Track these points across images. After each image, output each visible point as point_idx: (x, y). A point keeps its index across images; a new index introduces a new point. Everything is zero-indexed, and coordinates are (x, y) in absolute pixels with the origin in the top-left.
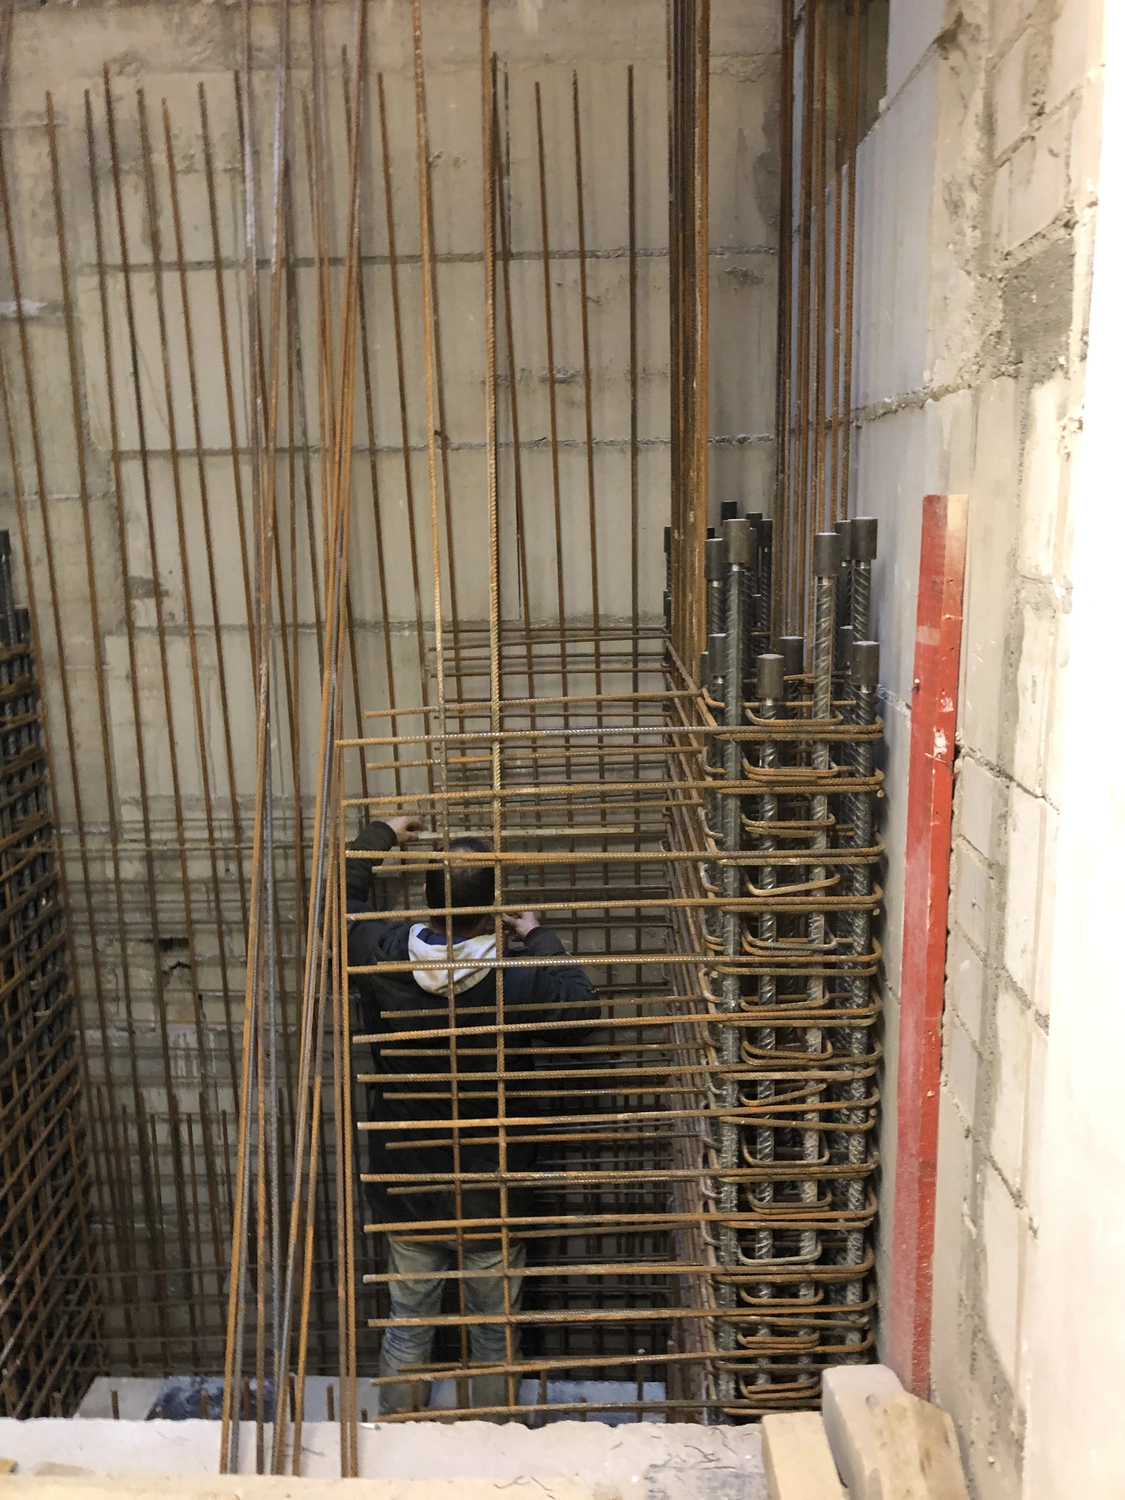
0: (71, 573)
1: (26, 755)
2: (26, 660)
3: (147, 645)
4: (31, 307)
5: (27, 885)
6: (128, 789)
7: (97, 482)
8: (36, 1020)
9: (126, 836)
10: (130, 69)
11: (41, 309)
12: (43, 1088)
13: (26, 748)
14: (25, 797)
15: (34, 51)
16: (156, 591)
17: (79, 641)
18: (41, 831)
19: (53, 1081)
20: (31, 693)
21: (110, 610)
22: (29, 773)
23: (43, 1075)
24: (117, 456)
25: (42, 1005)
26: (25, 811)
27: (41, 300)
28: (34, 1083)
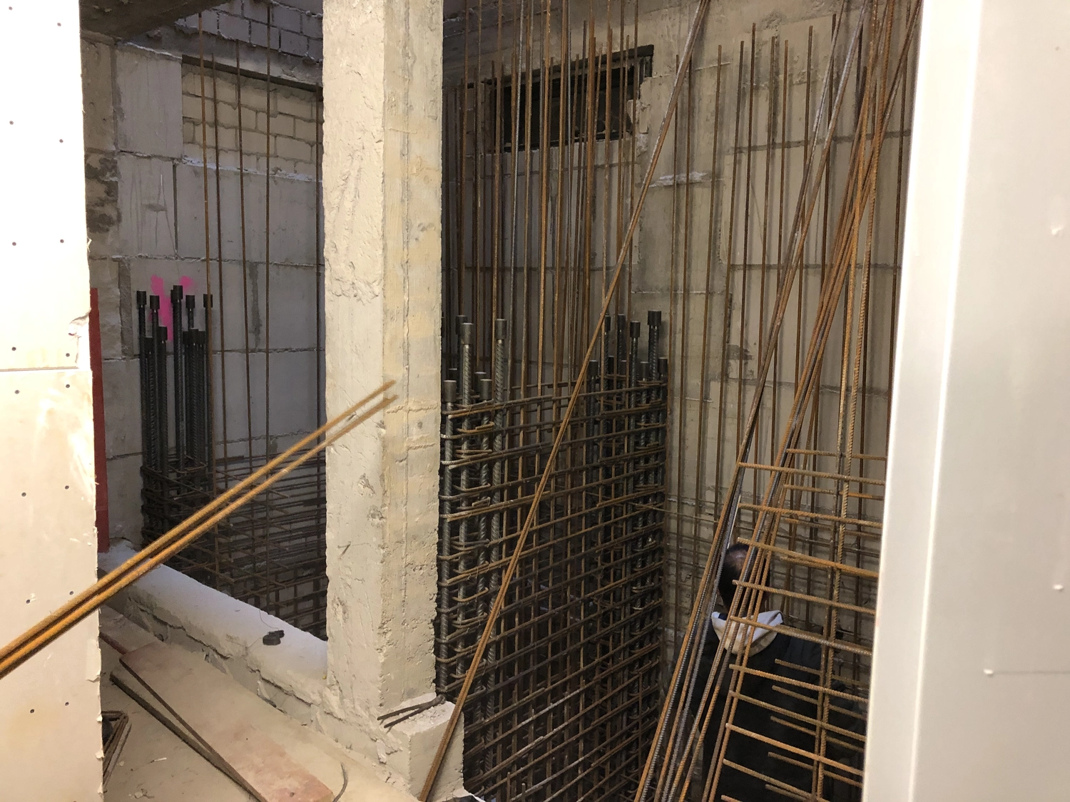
0: (696, 340)
1: (650, 447)
2: (663, 391)
3: (733, 388)
4: (697, 176)
5: (640, 528)
6: (710, 482)
7: (719, 284)
8: (632, 611)
9: (707, 511)
10: (774, 23)
11: (703, 177)
12: (631, 654)
13: (653, 442)
14: (646, 473)
15: (720, 21)
16: (744, 356)
17: (694, 382)
18: (655, 496)
19: (638, 652)
20: (661, 411)
21: (715, 365)
22: (652, 459)
23: (632, 647)
24: (732, 267)
25: (639, 603)
26: (646, 481)
27: (703, 172)
28: (624, 649)
